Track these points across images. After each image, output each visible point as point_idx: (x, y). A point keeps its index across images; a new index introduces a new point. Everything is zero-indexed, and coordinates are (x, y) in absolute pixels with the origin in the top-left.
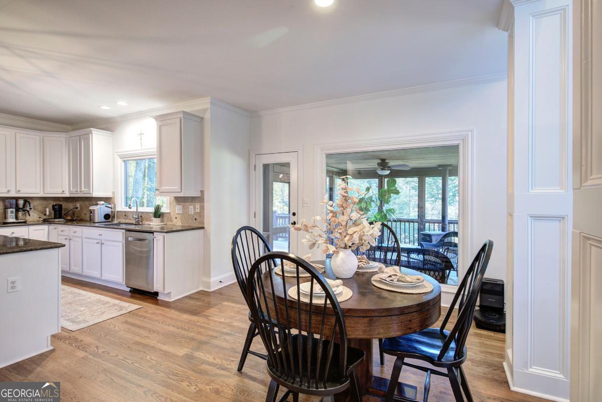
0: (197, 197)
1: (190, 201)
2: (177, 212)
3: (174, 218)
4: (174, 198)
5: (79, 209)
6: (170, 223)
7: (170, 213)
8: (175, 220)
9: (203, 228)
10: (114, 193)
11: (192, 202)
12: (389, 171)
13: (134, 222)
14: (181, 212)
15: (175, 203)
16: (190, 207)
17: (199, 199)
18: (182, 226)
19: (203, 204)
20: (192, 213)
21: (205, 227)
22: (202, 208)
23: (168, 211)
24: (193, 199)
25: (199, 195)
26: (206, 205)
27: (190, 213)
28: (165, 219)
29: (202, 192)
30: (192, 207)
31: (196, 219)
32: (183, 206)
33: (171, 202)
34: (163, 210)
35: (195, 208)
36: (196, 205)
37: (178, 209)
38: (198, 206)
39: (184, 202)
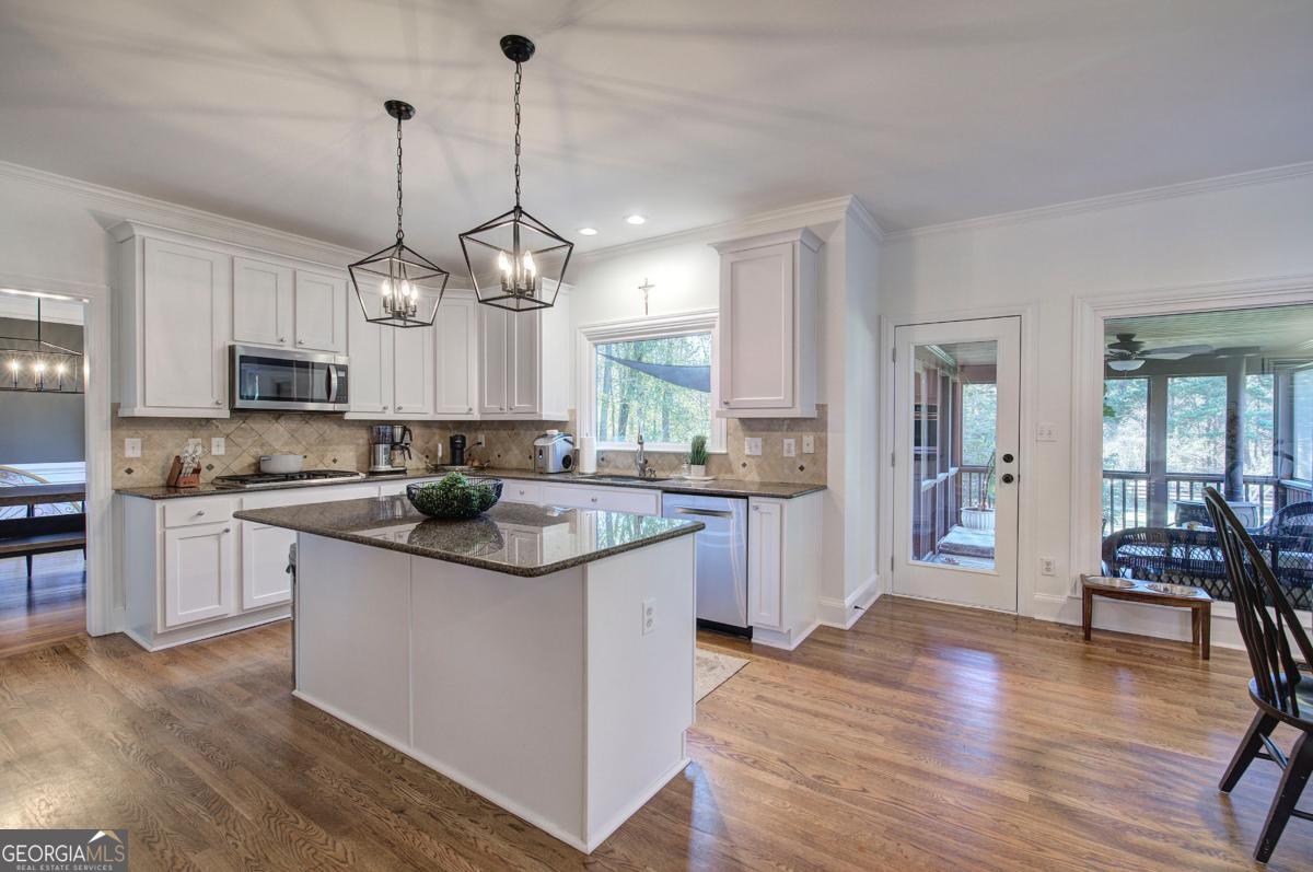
0: (805, 419)
1: (785, 427)
2: (747, 452)
3: (737, 466)
4: (738, 423)
5: (483, 445)
6: (728, 476)
7: (727, 454)
8: (742, 470)
9: (824, 487)
10: (573, 412)
11: (790, 429)
12: (1143, 362)
13: (636, 473)
14: (760, 453)
15: (741, 434)
16: (786, 441)
17: (816, 423)
18: (763, 484)
19: (823, 434)
20: (793, 454)
21: (829, 485)
22: (822, 444)
23: (724, 451)
24: (794, 424)
25: (813, 414)
26: (831, 436)
27: (785, 455)
28: (714, 468)
29: (822, 408)
30: (792, 441)
31: (802, 468)
32: (765, 440)
33: (731, 431)
34: (710, 448)
35: (799, 444)
36: (805, 438)
37: (751, 446)
38: (809, 440)
39: (769, 429)
